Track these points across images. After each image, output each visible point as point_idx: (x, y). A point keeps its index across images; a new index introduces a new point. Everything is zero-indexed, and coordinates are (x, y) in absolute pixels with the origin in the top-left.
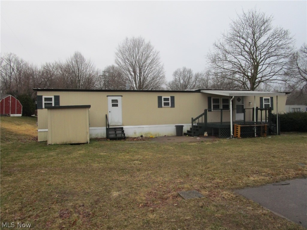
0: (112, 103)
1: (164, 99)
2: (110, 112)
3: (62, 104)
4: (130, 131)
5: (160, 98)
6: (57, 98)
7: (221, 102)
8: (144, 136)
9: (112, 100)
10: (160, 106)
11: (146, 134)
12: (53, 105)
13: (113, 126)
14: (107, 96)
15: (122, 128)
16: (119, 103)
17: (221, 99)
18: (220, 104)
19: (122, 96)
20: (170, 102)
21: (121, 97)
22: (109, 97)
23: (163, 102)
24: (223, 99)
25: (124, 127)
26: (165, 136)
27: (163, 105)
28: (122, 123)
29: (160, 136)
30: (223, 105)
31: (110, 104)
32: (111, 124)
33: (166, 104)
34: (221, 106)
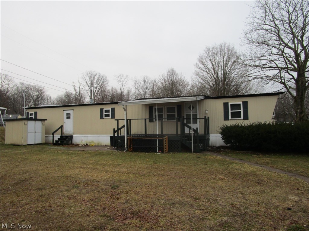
0: (67, 115)
1: (105, 110)
2: (65, 123)
3: (38, 118)
4: (78, 139)
5: (102, 110)
6: (36, 113)
7: (165, 111)
8: (88, 144)
10: (102, 117)
11: (90, 142)
12: (34, 118)
14: (64, 110)
15: (72, 136)
16: (71, 116)
17: (165, 108)
18: (163, 114)
19: (73, 110)
20: (110, 113)
22: (65, 111)
23: (104, 113)
24: (167, 108)
25: (74, 135)
26: (106, 145)
27: (104, 117)
28: (72, 132)
29: (101, 145)
30: (167, 115)
31: (65, 116)
32: (66, 133)
33: (107, 116)
34: (165, 116)
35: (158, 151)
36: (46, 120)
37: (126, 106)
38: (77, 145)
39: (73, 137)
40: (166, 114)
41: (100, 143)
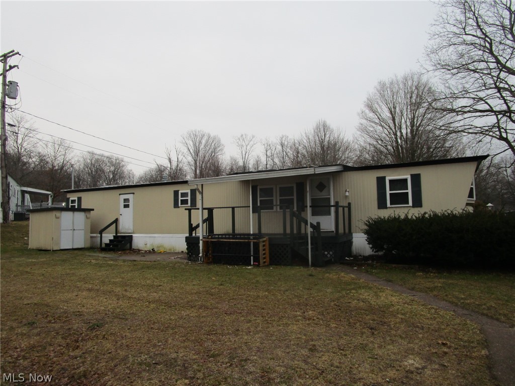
0: (124, 203)
1: (182, 194)
2: (121, 215)
3: (83, 207)
4: (141, 241)
5: (176, 193)
6: (80, 199)
7: (276, 194)
8: (156, 250)
9: (124, 199)
10: (176, 205)
11: (158, 247)
12: (76, 207)
13: (124, 233)
14: (120, 195)
15: (131, 237)
16: (131, 203)
17: (276, 189)
18: (274, 198)
19: (133, 193)
20: (189, 198)
21: (132, 195)
22: (121, 196)
23: (180, 199)
24: (280, 188)
25: (134, 235)
27: (180, 205)
28: (131, 228)
29: (175, 251)
30: (280, 200)
31: (122, 204)
32: (122, 231)
33: (184, 202)
34: (277, 202)
35: (252, 264)
36: (93, 210)
37: (202, 185)
38: (138, 251)
39: (133, 238)
40: (278, 198)
41: (173, 248)
